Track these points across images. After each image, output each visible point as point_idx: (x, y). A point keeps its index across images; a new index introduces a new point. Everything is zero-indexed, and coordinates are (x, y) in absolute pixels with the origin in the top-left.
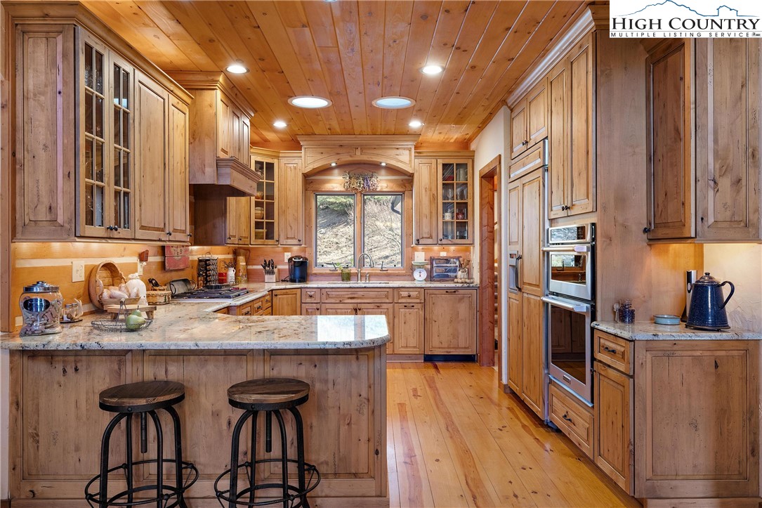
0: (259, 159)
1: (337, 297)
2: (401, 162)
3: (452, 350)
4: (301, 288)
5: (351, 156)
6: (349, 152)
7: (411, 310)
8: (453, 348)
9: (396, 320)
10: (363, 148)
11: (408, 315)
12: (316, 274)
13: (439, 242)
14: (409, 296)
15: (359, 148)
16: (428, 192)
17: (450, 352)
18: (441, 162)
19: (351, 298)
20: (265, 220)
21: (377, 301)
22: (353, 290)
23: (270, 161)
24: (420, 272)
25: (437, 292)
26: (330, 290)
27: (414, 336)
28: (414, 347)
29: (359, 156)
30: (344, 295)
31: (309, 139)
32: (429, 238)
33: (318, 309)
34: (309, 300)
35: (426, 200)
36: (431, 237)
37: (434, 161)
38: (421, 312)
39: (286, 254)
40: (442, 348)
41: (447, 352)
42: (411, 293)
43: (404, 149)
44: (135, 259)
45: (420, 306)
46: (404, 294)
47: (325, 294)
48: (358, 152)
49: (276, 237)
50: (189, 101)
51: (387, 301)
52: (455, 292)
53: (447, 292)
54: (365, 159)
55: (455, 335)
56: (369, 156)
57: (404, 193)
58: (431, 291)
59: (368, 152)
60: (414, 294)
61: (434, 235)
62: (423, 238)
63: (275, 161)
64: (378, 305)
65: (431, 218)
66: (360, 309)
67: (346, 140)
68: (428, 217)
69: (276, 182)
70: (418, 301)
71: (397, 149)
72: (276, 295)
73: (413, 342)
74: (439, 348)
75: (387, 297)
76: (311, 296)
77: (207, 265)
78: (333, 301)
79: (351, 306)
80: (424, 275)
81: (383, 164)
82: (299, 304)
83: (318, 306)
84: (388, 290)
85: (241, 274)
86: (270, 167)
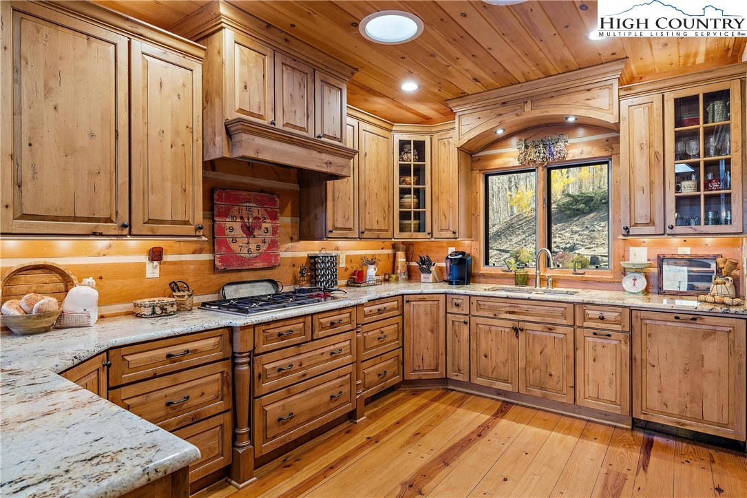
0: (405, 137)
1: (490, 309)
2: (599, 109)
3: (688, 422)
4: (446, 294)
5: (517, 115)
6: (515, 110)
7: (605, 342)
8: (691, 419)
9: (580, 354)
10: (534, 99)
11: (599, 348)
12: (484, 276)
13: (669, 231)
14: (602, 318)
15: (529, 102)
16: (646, 150)
17: (684, 425)
18: (670, 97)
19: (510, 313)
20: (413, 210)
21: (549, 320)
22: (513, 301)
23: (419, 138)
24: (635, 280)
25: (656, 316)
26: (482, 299)
27: (610, 384)
28: (612, 402)
29: (530, 113)
30: (499, 307)
31: (462, 103)
32: (647, 224)
33: (465, 323)
34: (455, 310)
35: (641, 163)
36: (651, 223)
37: (657, 98)
38: (623, 347)
39: (449, 248)
40: (668, 414)
41: (678, 423)
42: (606, 315)
43: (600, 88)
44: (144, 258)
45: (621, 336)
46: (594, 313)
47: (475, 303)
48: (527, 108)
49: (428, 229)
50: (201, 54)
51: (565, 322)
52: (693, 319)
53: (677, 318)
54: (537, 115)
55: (696, 396)
56: (543, 110)
57: (611, 159)
58: (644, 314)
59: (543, 103)
60: (610, 315)
61: (658, 219)
62: (636, 225)
63: (427, 139)
64: (550, 326)
65: (651, 192)
66: (522, 330)
67: (509, 92)
68: (647, 189)
69: (427, 163)
70: (619, 328)
71: (589, 90)
72: (407, 301)
73: (609, 393)
74: (662, 413)
75: (564, 315)
76: (457, 305)
77: (316, 263)
78: (486, 314)
79: (510, 324)
80: (642, 283)
81: (571, 120)
82: (442, 313)
83: (467, 319)
84: (565, 305)
85: (399, 271)
86: (420, 146)
